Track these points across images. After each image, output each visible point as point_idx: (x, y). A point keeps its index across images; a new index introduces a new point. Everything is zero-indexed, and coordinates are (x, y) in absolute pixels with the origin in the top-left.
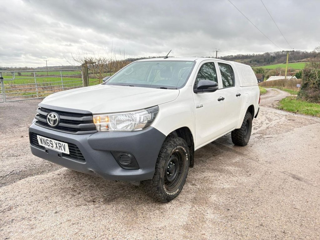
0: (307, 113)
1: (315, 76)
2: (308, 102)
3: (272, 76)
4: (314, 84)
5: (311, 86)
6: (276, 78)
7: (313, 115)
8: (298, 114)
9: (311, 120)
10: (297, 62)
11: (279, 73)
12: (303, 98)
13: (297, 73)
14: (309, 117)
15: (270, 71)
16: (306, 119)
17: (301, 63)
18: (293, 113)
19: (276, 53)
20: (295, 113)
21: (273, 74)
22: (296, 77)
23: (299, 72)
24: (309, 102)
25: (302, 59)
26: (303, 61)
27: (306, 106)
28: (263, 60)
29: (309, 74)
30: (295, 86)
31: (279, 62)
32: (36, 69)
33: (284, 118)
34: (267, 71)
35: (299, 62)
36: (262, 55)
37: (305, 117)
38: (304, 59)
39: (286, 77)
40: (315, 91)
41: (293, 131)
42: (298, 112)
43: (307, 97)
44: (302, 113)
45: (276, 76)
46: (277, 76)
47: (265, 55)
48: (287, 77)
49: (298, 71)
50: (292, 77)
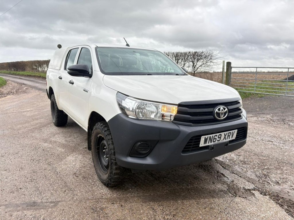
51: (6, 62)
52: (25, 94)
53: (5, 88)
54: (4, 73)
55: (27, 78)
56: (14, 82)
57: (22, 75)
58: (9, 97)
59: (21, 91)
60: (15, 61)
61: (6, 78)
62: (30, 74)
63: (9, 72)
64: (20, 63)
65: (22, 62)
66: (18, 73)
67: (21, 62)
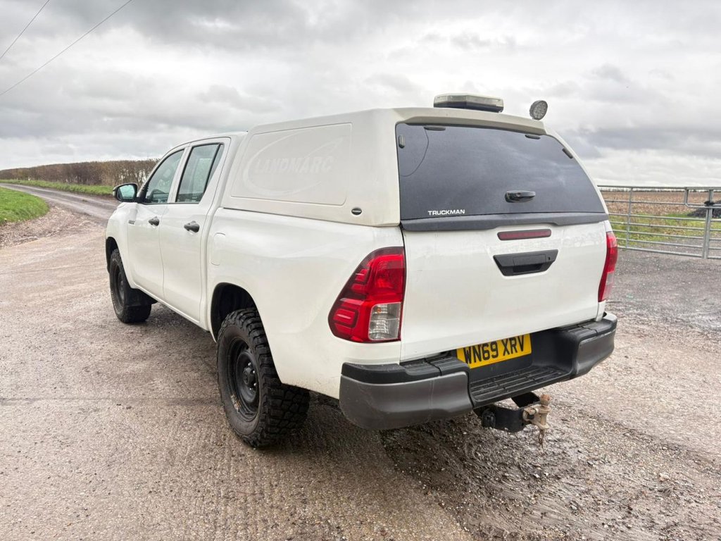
51: (61, 163)
52: (76, 236)
53: (40, 222)
54: (55, 189)
55: (100, 201)
56: (68, 209)
57: (93, 194)
58: (40, 240)
59: (71, 230)
60: (79, 162)
61: (53, 200)
62: (108, 193)
63: (65, 186)
64: (91, 167)
65: (96, 164)
66: (84, 188)
67: (93, 163)
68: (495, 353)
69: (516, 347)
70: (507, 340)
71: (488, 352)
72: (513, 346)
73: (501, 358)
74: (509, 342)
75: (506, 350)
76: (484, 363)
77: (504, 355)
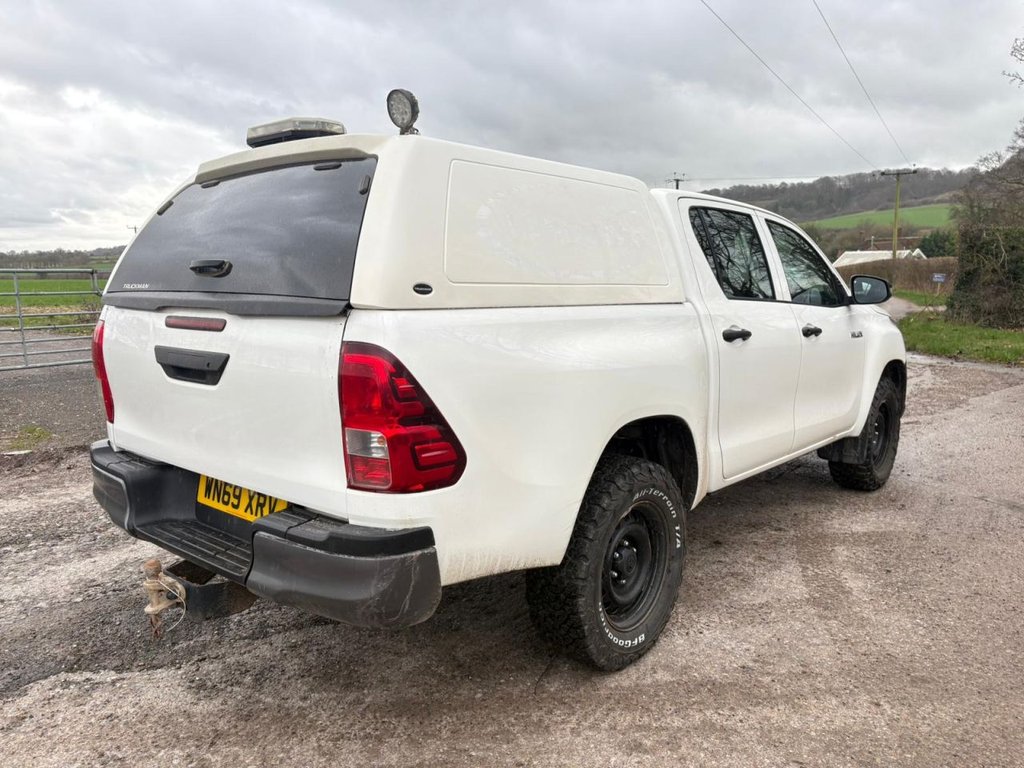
0: (990, 358)
1: (996, 247)
2: (980, 326)
3: (846, 253)
4: (994, 271)
5: (988, 277)
6: (861, 256)
7: (1009, 363)
8: (964, 361)
9: (1006, 376)
10: (919, 205)
11: (867, 239)
12: (965, 315)
13: (924, 240)
14: (1001, 369)
15: (839, 237)
16: (991, 373)
17: (933, 205)
18: (950, 358)
19: (854, 178)
20: (956, 359)
21: (850, 244)
22: (923, 252)
23: (931, 236)
24: (984, 328)
25: (935, 193)
26: (939, 202)
27: (977, 337)
28: (814, 202)
29: (979, 243)
30: (929, 279)
31: (865, 207)
32: (92, 255)
33: (928, 373)
34: (829, 234)
35: (925, 203)
36: (811, 187)
37: (988, 368)
38: (942, 193)
39: (894, 254)
40: (998, 293)
41: (968, 405)
42: (961, 356)
43: (977, 313)
44: (974, 358)
45: (859, 252)
46: (862, 250)
47: (818, 186)
48: (898, 252)
49: (927, 233)
50: (908, 251)
68: (236, 502)
69: (264, 509)
70: (255, 493)
71: (229, 494)
72: (261, 506)
73: (240, 513)
74: (256, 496)
75: (249, 505)
76: (220, 507)
77: (246, 511)
